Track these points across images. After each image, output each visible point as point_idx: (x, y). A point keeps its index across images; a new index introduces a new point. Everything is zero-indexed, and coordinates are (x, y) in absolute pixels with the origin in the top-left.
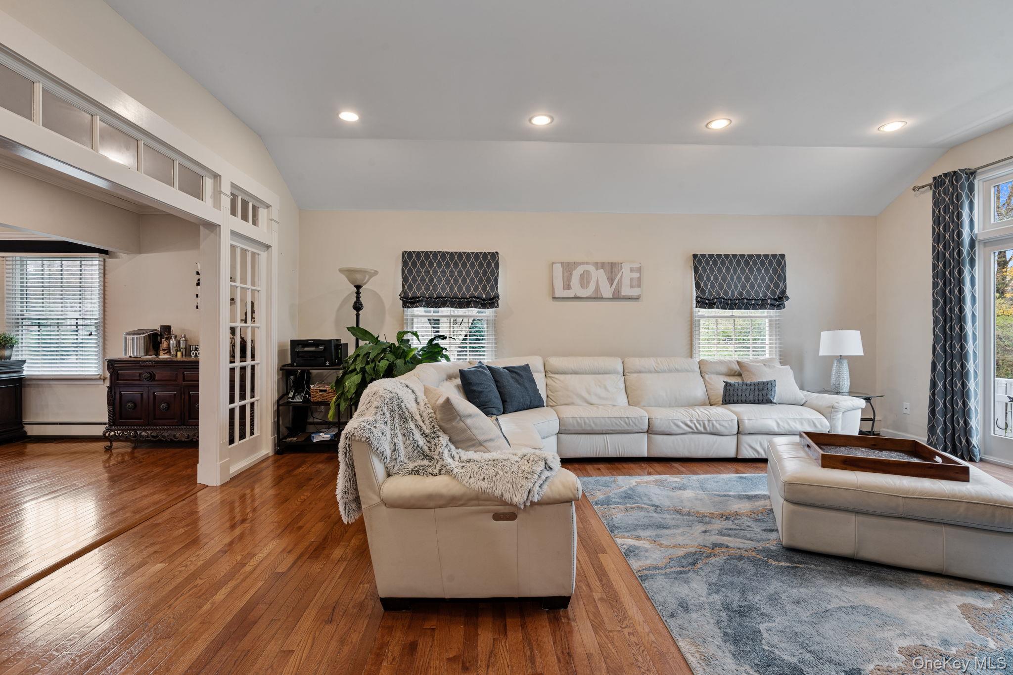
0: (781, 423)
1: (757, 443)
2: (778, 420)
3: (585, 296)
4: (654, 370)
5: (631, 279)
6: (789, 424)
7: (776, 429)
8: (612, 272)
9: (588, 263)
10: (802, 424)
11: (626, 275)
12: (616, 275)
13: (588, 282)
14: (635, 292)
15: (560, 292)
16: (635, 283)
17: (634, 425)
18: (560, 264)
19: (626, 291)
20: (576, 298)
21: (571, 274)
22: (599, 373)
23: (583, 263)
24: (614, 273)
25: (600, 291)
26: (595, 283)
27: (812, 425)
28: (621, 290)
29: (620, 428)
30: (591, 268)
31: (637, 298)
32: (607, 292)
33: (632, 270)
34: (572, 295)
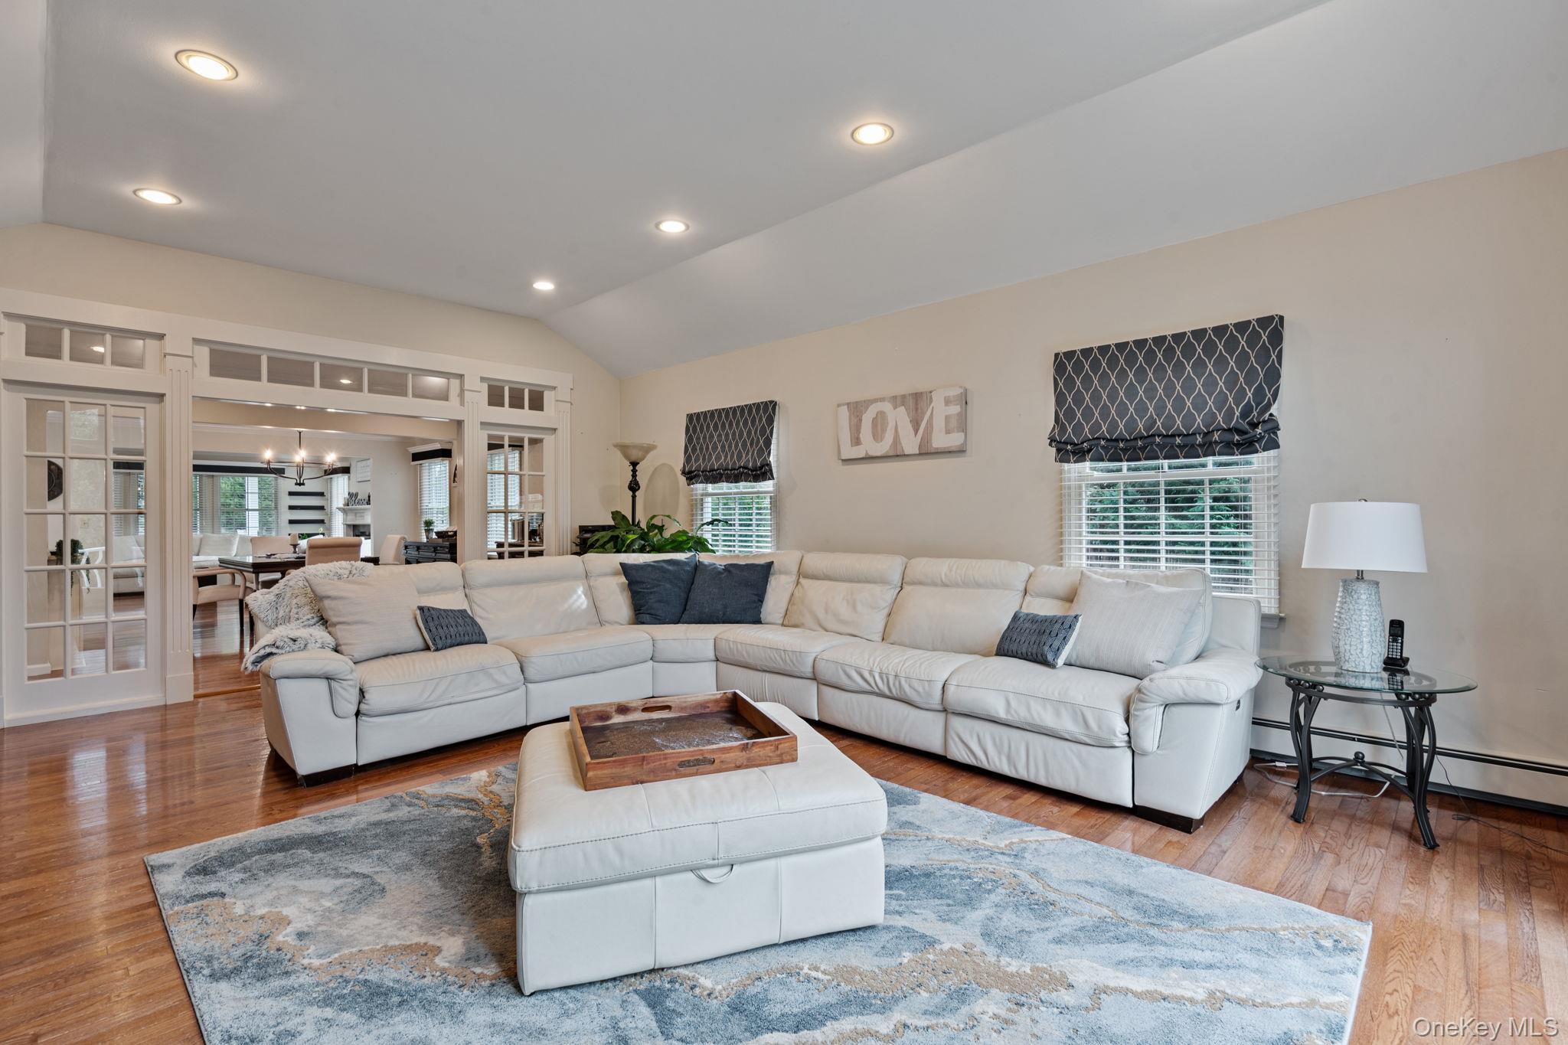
0: (1014, 704)
1: (972, 736)
2: (1011, 697)
3: (879, 454)
4: (940, 582)
5: (947, 418)
6: (1029, 710)
7: (1002, 714)
8: (917, 409)
9: (882, 400)
10: (1058, 714)
11: (940, 411)
12: (923, 414)
13: (884, 431)
14: (955, 440)
15: (850, 452)
16: (954, 423)
17: (791, 665)
18: (846, 407)
19: (940, 441)
20: (869, 459)
21: (861, 420)
22: (859, 582)
23: (876, 401)
24: (920, 411)
25: (900, 444)
26: (893, 431)
27: (1080, 719)
28: (931, 439)
29: (775, 665)
30: (887, 407)
31: (960, 451)
32: (910, 445)
33: (948, 402)
34: (862, 455)
